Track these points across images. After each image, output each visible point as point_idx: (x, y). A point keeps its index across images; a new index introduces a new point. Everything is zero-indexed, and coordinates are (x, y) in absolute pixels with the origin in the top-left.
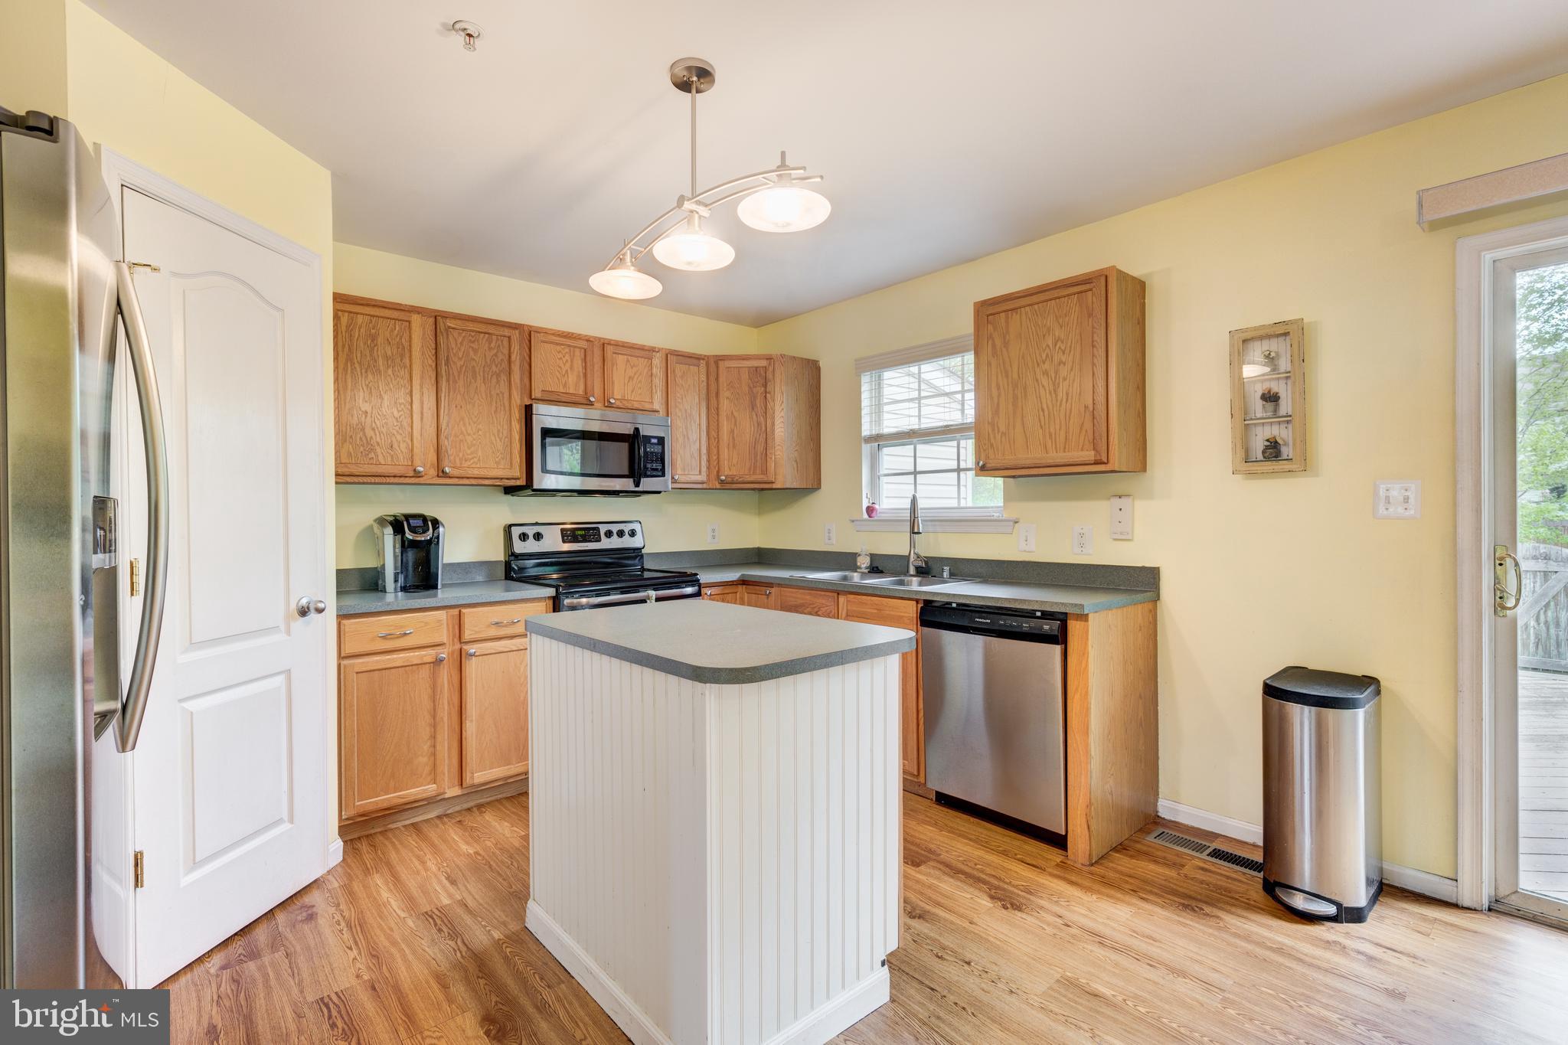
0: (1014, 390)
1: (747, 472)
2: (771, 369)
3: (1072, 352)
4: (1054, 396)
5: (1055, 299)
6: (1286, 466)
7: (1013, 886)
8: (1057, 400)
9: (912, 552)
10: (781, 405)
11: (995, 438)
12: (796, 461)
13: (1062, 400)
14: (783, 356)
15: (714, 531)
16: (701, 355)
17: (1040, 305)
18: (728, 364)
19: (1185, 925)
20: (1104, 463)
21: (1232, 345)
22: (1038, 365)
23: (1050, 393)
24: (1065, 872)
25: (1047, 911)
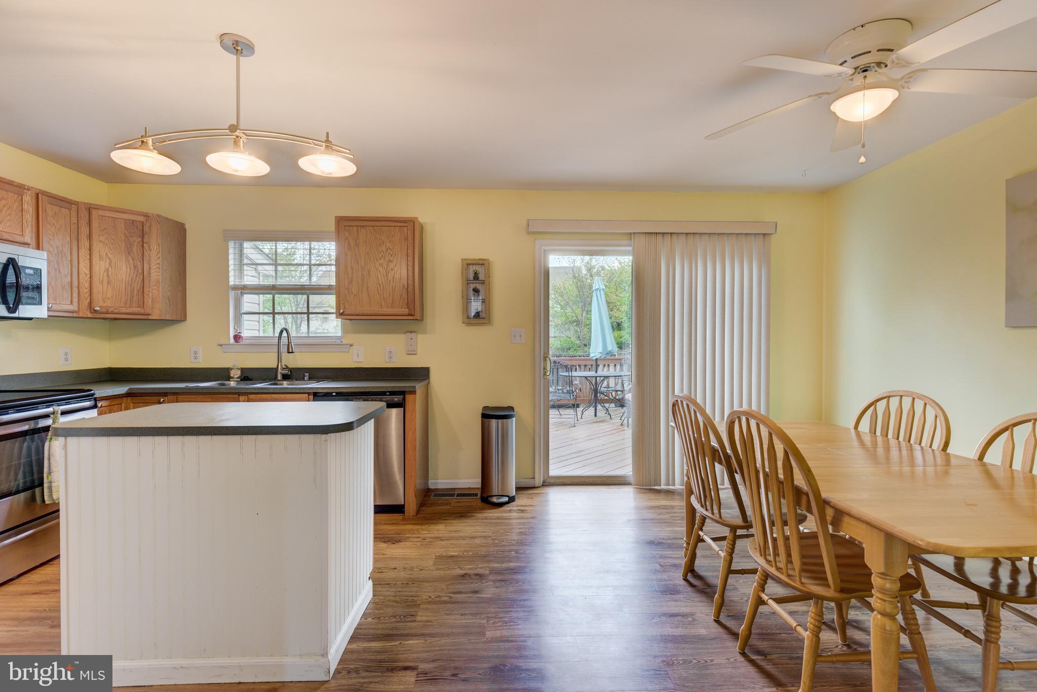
0: (362, 272)
1: (122, 305)
2: (148, 224)
3: (396, 257)
4: (386, 278)
5: (387, 226)
6: (483, 321)
7: (390, 534)
8: (387, 280)
9: (280, 365)
10: (157, 254)
11: (350, 297)
12: (168, 299)
13: (390, 281)
14: (158, 216)
15: (66, 354)
16: (72, 200)
17: (378, 227)
18: (101, 213)
19: (465, 522)
20: (413, 315)
21: (463, 265)
22: (377, 260)
23: (384, 276)
24: (406, 521)
25: (411, 537)
